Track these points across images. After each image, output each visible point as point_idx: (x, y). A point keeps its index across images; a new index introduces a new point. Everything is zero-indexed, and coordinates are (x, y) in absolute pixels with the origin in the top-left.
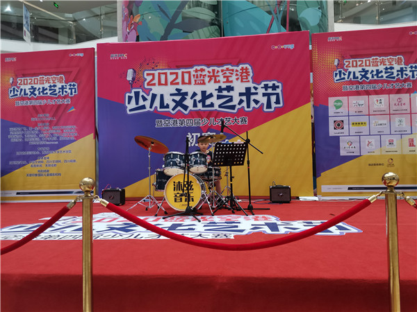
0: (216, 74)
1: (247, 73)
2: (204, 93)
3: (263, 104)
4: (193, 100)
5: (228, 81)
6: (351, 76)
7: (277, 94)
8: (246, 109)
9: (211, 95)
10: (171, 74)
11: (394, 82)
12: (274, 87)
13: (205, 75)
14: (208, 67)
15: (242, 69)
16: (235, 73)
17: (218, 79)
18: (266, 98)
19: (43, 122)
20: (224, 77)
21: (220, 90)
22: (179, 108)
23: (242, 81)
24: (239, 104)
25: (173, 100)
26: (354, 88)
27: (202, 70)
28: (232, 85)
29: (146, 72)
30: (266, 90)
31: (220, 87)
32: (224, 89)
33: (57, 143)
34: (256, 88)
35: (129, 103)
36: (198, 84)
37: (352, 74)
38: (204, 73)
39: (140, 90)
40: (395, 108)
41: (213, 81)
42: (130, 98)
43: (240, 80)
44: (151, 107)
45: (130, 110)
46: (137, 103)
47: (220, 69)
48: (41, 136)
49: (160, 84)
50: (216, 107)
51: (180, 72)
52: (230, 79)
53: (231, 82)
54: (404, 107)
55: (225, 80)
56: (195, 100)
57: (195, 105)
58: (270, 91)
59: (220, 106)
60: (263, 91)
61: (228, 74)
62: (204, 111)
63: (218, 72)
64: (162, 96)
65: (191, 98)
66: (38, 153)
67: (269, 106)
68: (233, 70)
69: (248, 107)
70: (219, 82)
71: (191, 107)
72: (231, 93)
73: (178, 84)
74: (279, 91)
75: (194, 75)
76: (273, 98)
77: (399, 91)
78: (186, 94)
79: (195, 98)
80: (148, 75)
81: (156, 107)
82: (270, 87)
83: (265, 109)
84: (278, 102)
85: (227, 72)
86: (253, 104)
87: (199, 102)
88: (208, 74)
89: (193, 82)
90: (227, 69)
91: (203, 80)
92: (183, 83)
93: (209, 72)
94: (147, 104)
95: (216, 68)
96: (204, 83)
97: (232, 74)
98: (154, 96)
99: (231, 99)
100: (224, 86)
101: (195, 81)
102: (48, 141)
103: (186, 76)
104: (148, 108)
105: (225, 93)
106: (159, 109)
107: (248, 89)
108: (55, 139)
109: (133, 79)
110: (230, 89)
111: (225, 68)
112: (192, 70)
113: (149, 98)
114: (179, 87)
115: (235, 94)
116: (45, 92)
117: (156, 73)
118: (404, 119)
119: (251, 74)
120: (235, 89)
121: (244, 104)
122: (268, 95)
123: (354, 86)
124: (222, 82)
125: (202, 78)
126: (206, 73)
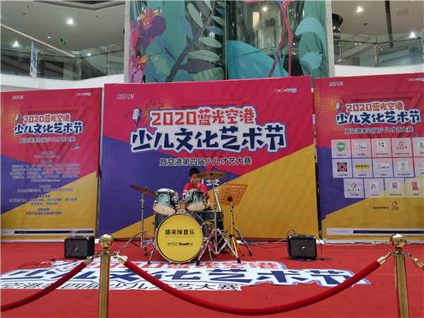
0: (220, 115)
1: (251, 114)
2: (208, 133)
3: (266, 145)
4: (197, 140)
5: (232, 122)
6: (353, 120)
7: (281, 136)
8: (250, 150)
9: (215, 135)
10: (176, 114)
11: (395, 126)
12: (278, 129)
13: (210, 116)
14: (213, 108)
15: (246, 110)
16: (239, 114)
17: (222, 119)
18: (270, 139)
19: (46, 159)
20: (229, 118)
21: (224, 130)
22: (184, 147)
23: (246, 122)
24: (243, 144)
25: (178, 139)
26: (356, 131)
27: (207, 111)
28: (236, 125)
29: (152, 112)
30: (270, 131)
31: (224, 127)
32: (229, 130)
33: (59, 180)
34: (260, 129)
35: (133, 142)
36: (203, 124)
37: (354, 117)
38: (208, 114)
39: (145, 129)
40: (397, 151)
41: (217, 121)
42: (135, 137)
43: (244, 121)
44: (155, 146)
45: (135, 149)
46: (142, 142)
47: (224, 110)
48: (43, 173)
49: (165, 123)
50: (220, 147)
51: (185, 112)
52: (234, 120)
53: (236, 122)
54: (406, 151)
55: (229, 120)
56: (199, 140)
57: (199, 145)
58: (273, 132)
59: (224, 146)
60: (267, 132)
61: (232, 115)
62: (209, 151)
63: (222, 112)
64: (167, 135)
65: (196, 138)
66: (39, 191)
67: (273, 147)
68: (237, 111)
69: (252, 147)
70: (223, 122)
71: (195, 147)
72: (235, 134)
73: (183, 123)
74: (282, 132)
75: (199, 116)
76: (277, 140)
77: (400, 135)
78: (191, 133)
79: (199, 138)
80: (153, 114)
81: (161, 146)
82: (274, 129)
83: (269, 150)
84: (281, 143)
85: (232, 113)
86: (257, 145)
87: (204, 141)
88: (212, 115)
89: (198, 122)
90: (232, 110)
91: (208, 121)
92: (188, 123)
93: (214, 113)
94: (152, 142)
95: (221, 109)
96: (209, 124)
97: (236, 115)
98: (159, 135)
99: (235, 140)
100: (228, 126)
101: (200, 121)
102: (50, 178)
103: (191, 116)
104: (152, 147)
105: (229, 133)
106: (163, 148)
107: (252, 130)
108: (57, 176)
109: (139, 118)
110: (234, 129)
111: (229, 109)
112: (197, 111)
113: (154, 137)
114: (185, 126)
115: (239, 135)
116: (50, 130)
117: (162, 113)
118: (406, 163)
119: (255, 116)
120: (239, 129)
121: (248, 145)
122: (272, 136)
123: (357, 129)
124: (226, 122)
125: (207, 119)
126: (211, 113)
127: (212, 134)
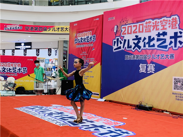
0: (157, 24)
1: (176, 21)
4: (143, 43)
5: (164, 29)
10: (134, 26)
13: (151, 26)
14: (153, 20)
15: (173, 19)
16: (168, 22)
17: (158, 27)
19: (84, 56)
20: (162, 26)
22: (136, 48)
23: (172, 28)
24: (170, 44)
25: (134, 43)
27: (150, 22)
28: (166, 31)
32: (161, 34)
35: (114, 46)
36: (147, 32)
38: (150, 24)
39: (119, 38)
41: (155, 29)
42: (115, 42)
44: (123, 48)
46: (117, 46)
47: (159, 20)
49: (128, 33)
52: (165, 27)
55: (162, 28)
56: (145, 43)
59: (158, 46)
61: (164, 24)
62: (149, 49)
63: (158, 22)
64: (129, 40)
65: (143, 41)
68: (167, 20)
73: (136, 32)
75: (145, 26)
78: (140, 38)
80: (123, 28)
85: (164, 22)
88: (153, 25)
89: (144, 31)
90: (164, 20)
92: (139, 31)
93: (153, 23)
94: (122, 45)
95: (157, 20)
97: (166, 23)
98: (125, 41)
101: (146, 30)
106: (127, 49)
109: (117, 31)
110: (165, 34)
111: (162, 19)
114: (137, 34)
119: (178, 22)
120: (168, 34)
124: (160, 29)
125: (149, 28)
126: (151, 24)
127: (152, 38)
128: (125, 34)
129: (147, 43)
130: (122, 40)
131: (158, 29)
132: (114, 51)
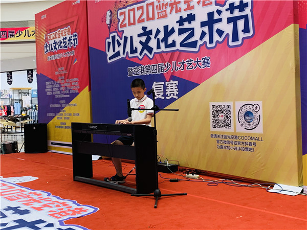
3: (228, 35)
5: (189, 7)
7: (246, 17)
8: (209, 45)
10: (138, 8)
13: (167, 4)
17: (179, 6)
18: (231, 25)
19: (61, 75)
21: (181, 21)
22: (145, 52)
23: (204, 5)
24: (201, 38)
25: (141, 42)
28: (193, 12)
30: (232, 12)
31: (181, 17)
32: (186, 20)
34: (219, 12)
35: (108, 51)
36: (161, 17)
38: (166, 1)
39: (116, 34)
41: (174, 10)
44: (124, 54)
46: (114, 51)
49: (130, 24)
52: (191, 4)
53: (193, 8)
55: (185, 6)
59: (182, 45)
62: (167, 52)
64: (131, 38)
65: (155, 38)
66: (59, 106)
69: (211, 42)
73: (143, 20)
75: (157, 6)
78: (150, 32)
79: (158, 37)
80: (121, 14)
81: (127, 52)
82: (237, 7)
84: (246, 30)
88: (169, 2)
89: (156, 16)
92: (148, 19)
94: (121, 49)
96: (166, 16)
98: (126, 38)
101: (158, 13)
102: (64, 94)
106: (130, 55)
107: (210, 15)
108: (68, 92)
109: (111, 21)
110: (191, 18)
113: (122, 42)
114: (145, 24)
120: (196, 17)
124: (182, 10)
125: (164, 9)
127: (170, 29)
128: (125, 25)
129: (162, 41)
130: (121, 39)
131: (180, 10)
132: (109, 61)
